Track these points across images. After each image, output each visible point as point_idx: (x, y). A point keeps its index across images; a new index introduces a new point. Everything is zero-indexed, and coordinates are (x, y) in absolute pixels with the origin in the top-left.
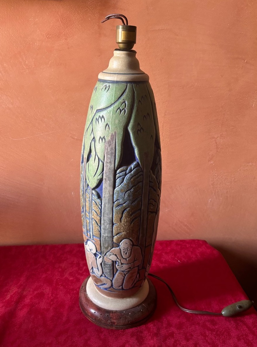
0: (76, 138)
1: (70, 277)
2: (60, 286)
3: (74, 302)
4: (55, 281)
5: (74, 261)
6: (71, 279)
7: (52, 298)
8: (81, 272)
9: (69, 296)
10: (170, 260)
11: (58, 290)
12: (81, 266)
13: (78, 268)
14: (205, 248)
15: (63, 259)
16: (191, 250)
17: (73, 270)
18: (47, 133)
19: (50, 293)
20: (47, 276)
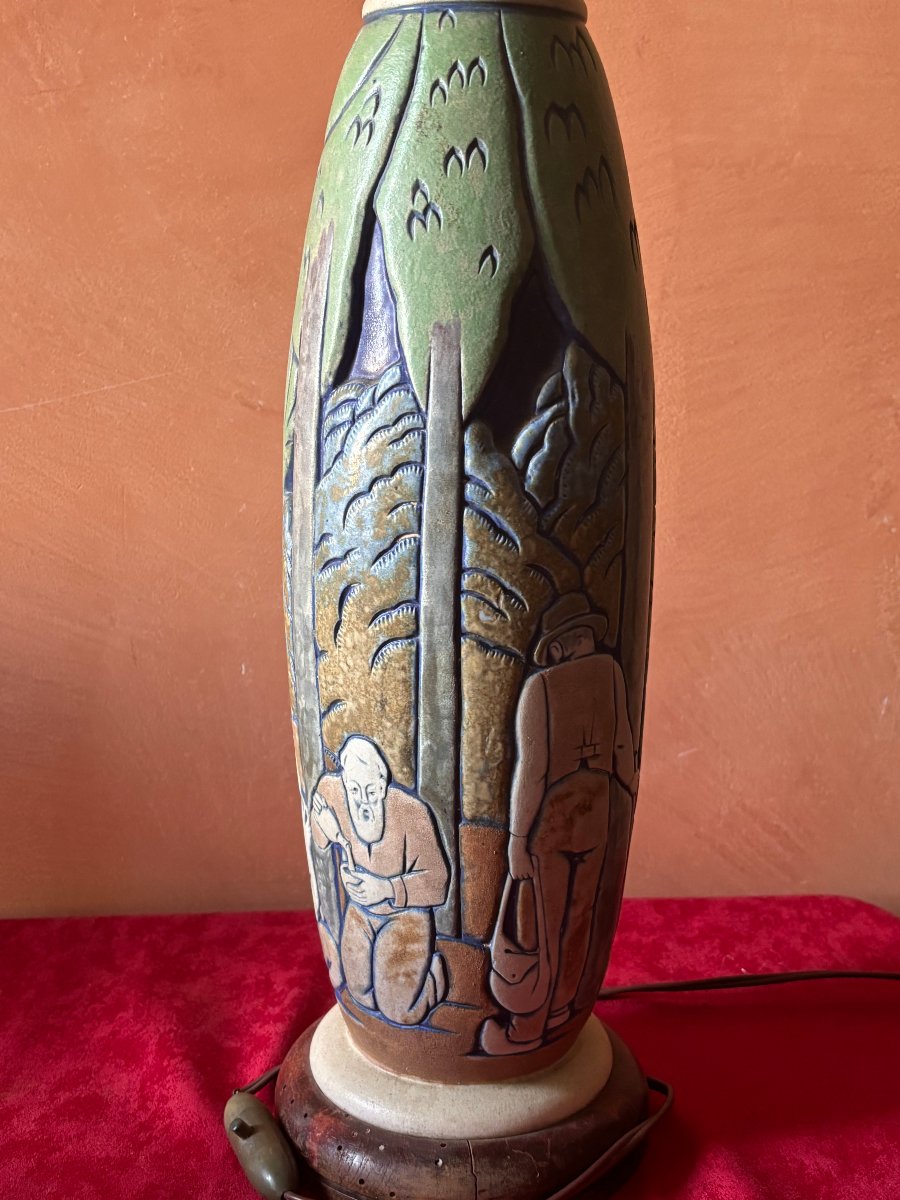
0: (261, 403)
4: (155, 1040)
5: (244, 978)
7: (143, 1117)
12: (279, 990)
13: (262, 1000)
14: (870, 921)
15: (194, 968)
16: (804, 930)
17: (240, 1012)
18: (133, 381)
19: (132, 1100)
20: (117, 1028)
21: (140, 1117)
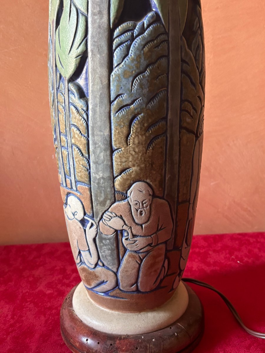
1: (47, 289)
2: (29, 303)
3: (50, 328)
5: (56, 266)
6: (49, 292)
7: (12, 322)
8: (66, 281)
9: (43, 318)
10: (223, 262)
11: (24, 309)
13: (62, 275)
15: (38, 263)
16: (258, 246)
17: (54, 279)
19: (9, 315)
20: (8, 288)
21: (11, 322)
